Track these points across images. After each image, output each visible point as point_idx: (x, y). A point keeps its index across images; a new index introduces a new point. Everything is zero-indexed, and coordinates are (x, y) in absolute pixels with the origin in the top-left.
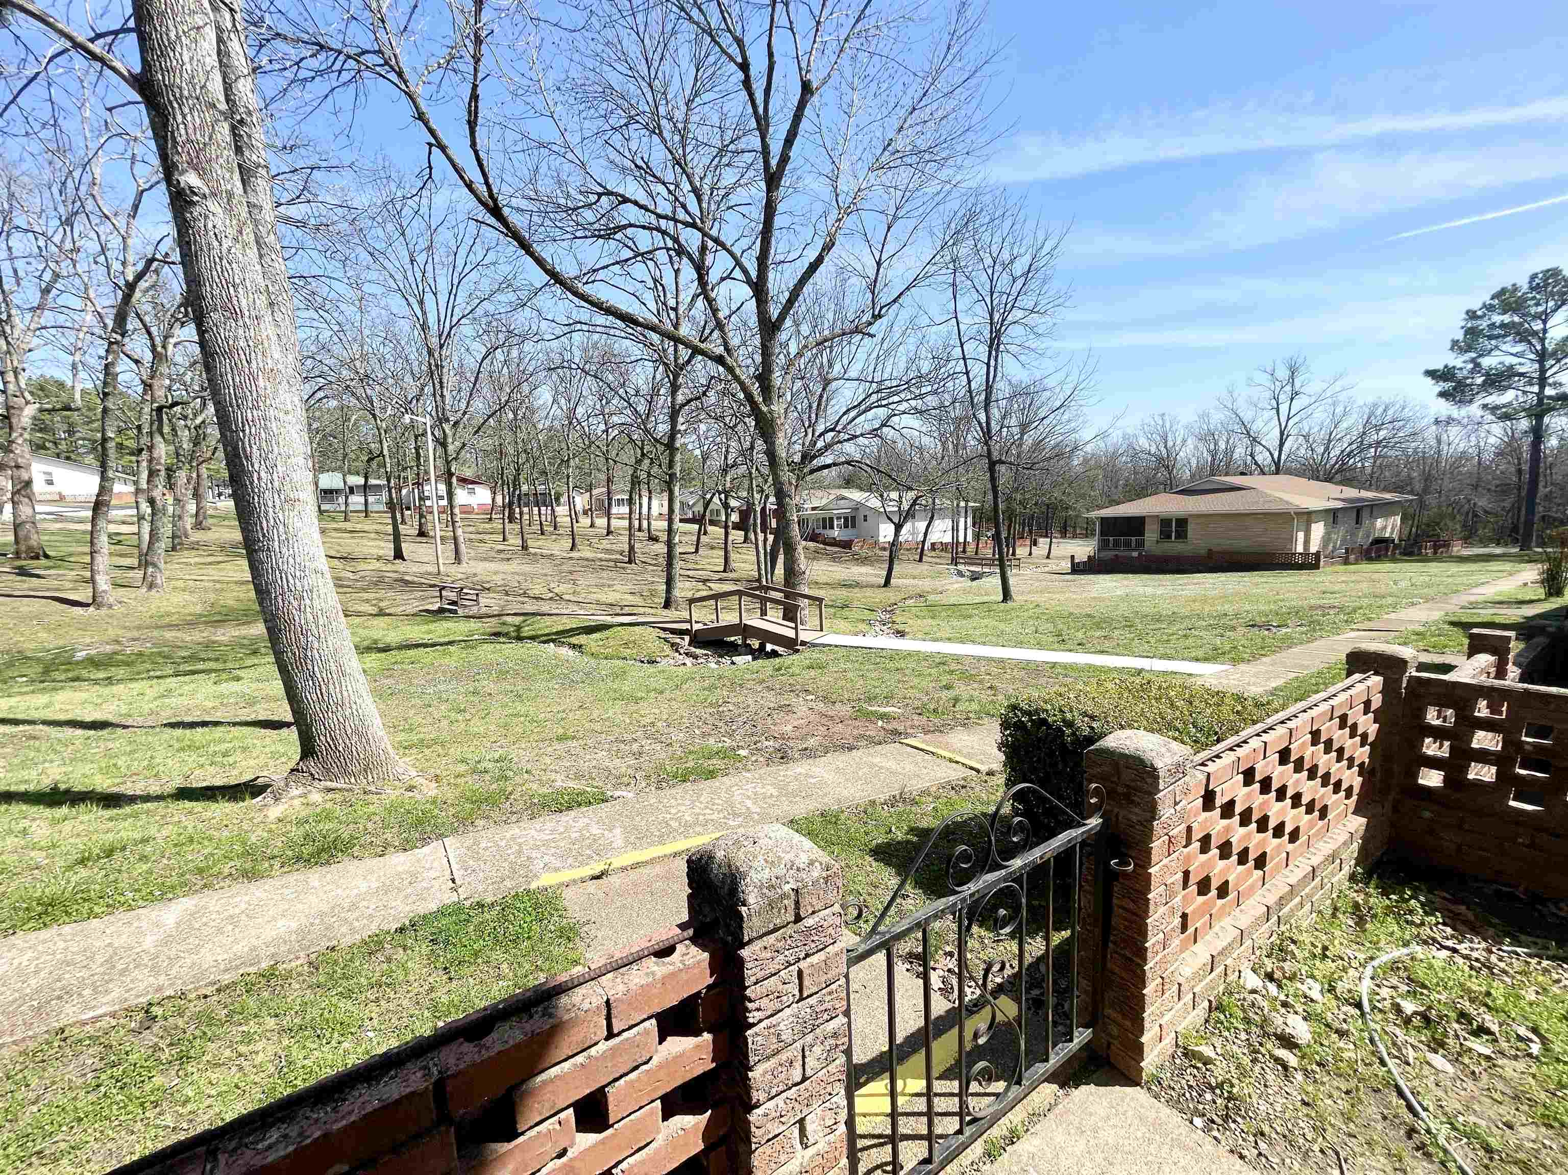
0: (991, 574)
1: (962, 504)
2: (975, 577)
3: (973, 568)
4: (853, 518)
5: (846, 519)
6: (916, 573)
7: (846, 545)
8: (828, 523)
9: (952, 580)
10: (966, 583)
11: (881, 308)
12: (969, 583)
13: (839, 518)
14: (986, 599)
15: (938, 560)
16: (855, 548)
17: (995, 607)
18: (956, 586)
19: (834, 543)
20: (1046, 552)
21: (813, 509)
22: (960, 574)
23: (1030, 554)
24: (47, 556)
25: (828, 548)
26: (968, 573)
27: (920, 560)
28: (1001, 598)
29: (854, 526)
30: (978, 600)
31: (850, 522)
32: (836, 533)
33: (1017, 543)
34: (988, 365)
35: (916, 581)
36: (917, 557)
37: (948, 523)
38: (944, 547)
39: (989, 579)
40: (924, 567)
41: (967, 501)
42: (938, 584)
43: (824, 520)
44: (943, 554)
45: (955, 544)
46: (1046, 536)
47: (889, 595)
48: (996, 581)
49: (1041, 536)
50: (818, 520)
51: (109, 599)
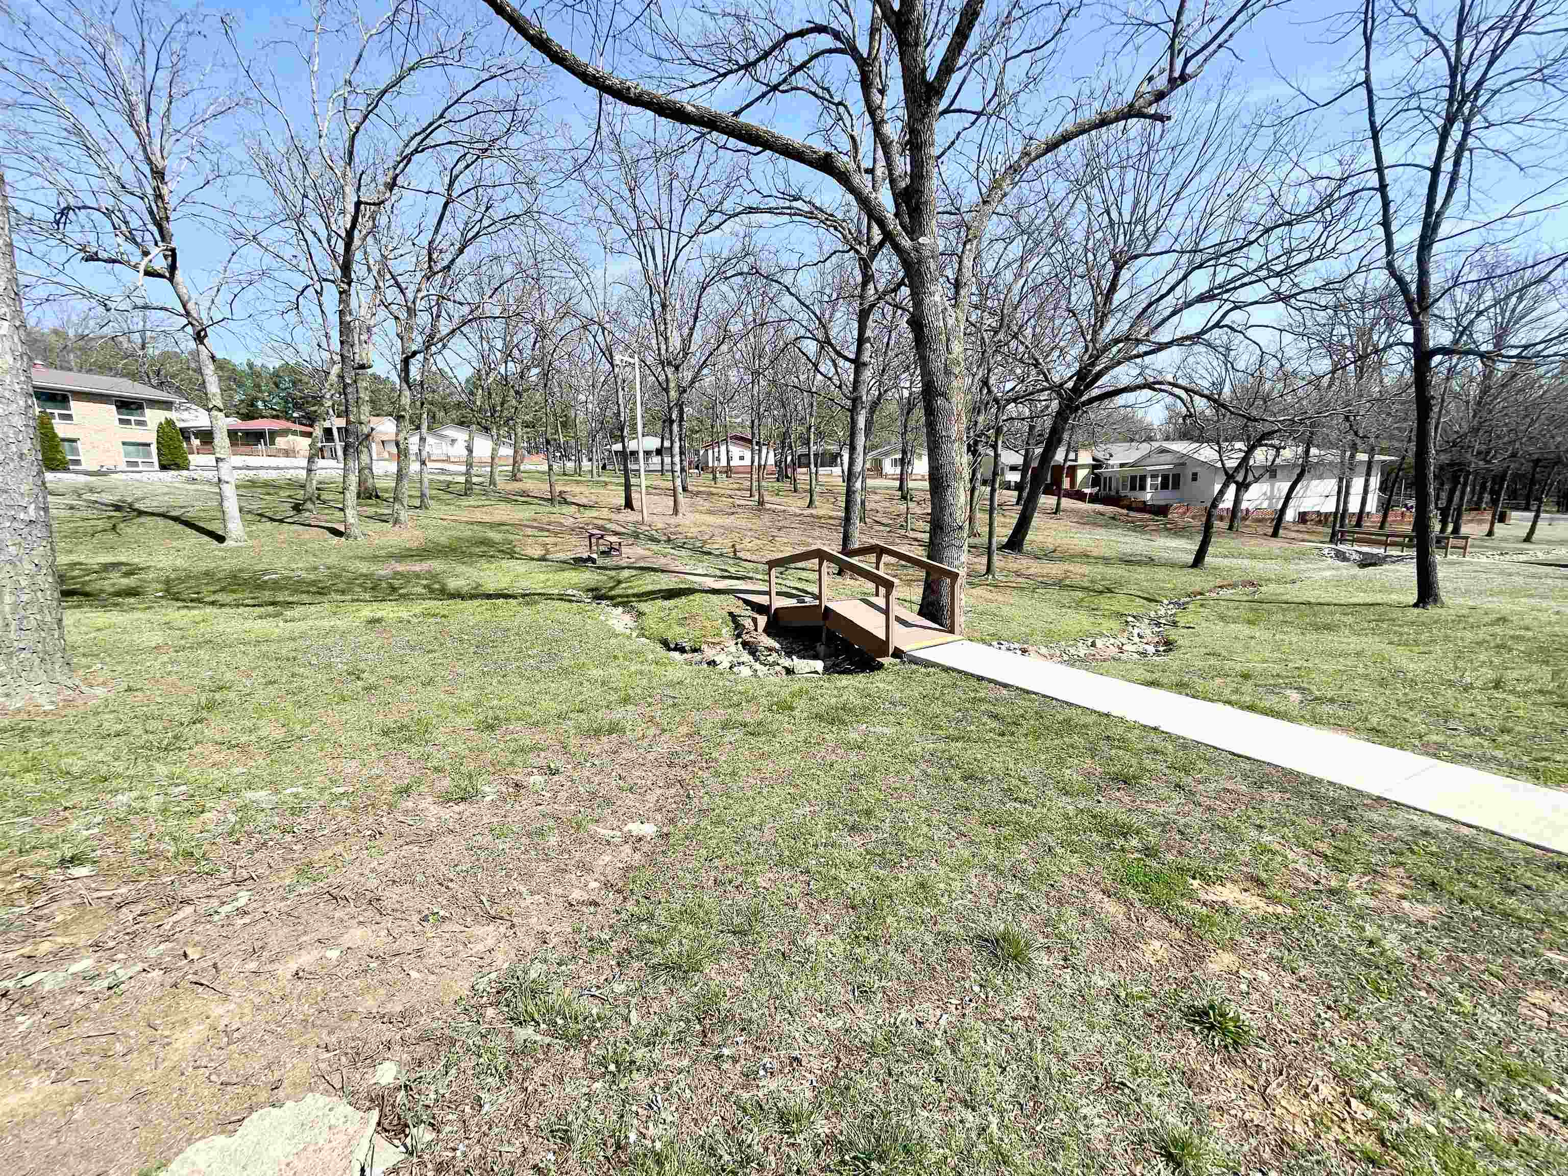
0: (1401, 559)
1: (1362, 457)
2: (1367, 562)
3: (1366, 549)
4: (1177, 478)
5: (1165, 478)
6: (1258, 550)
7: (1161, 511)
8: (1138, 483)
9: (1323, 565)
10: (1349, 570)
11: (1187, 61)
12: (1356, 570)
13: (1154, 476)
14: (1378, 598)
15: (1306, 537)
16: (1173, 515)
17: (1397, 614)
18: (1328, 574)
19: (1144, 508)
20: (1524, 533)
21: (1122, 465)
22: (1341, 556)
23: (1490, 533)
24: (377, 497)
25: (1132, 514)
26: (1355, 556)
27: (1275, 534)
28: (1413, 598)
29: (1176, 486)
30: (1361, 598)
31: (1170, 481)
32: (1148, 496)
33: (1465, 517)
34: (1435, 171)
35: (1254, 563)
36: (1270, 531)
37: (1331, 485)
38: (1322, 519)
39: (1399, 567)
40: (1275, 545)
41: (1371, 452)
42: (1291, 569)
43: (1133, 478)
44: (1320, 529)
45: (1341, 514)
46: (1527, 509)
47: (1196, 580)
48: (1409, 571)
49: (1517, 508)
50: (1124, 479)
51: (355, 531)
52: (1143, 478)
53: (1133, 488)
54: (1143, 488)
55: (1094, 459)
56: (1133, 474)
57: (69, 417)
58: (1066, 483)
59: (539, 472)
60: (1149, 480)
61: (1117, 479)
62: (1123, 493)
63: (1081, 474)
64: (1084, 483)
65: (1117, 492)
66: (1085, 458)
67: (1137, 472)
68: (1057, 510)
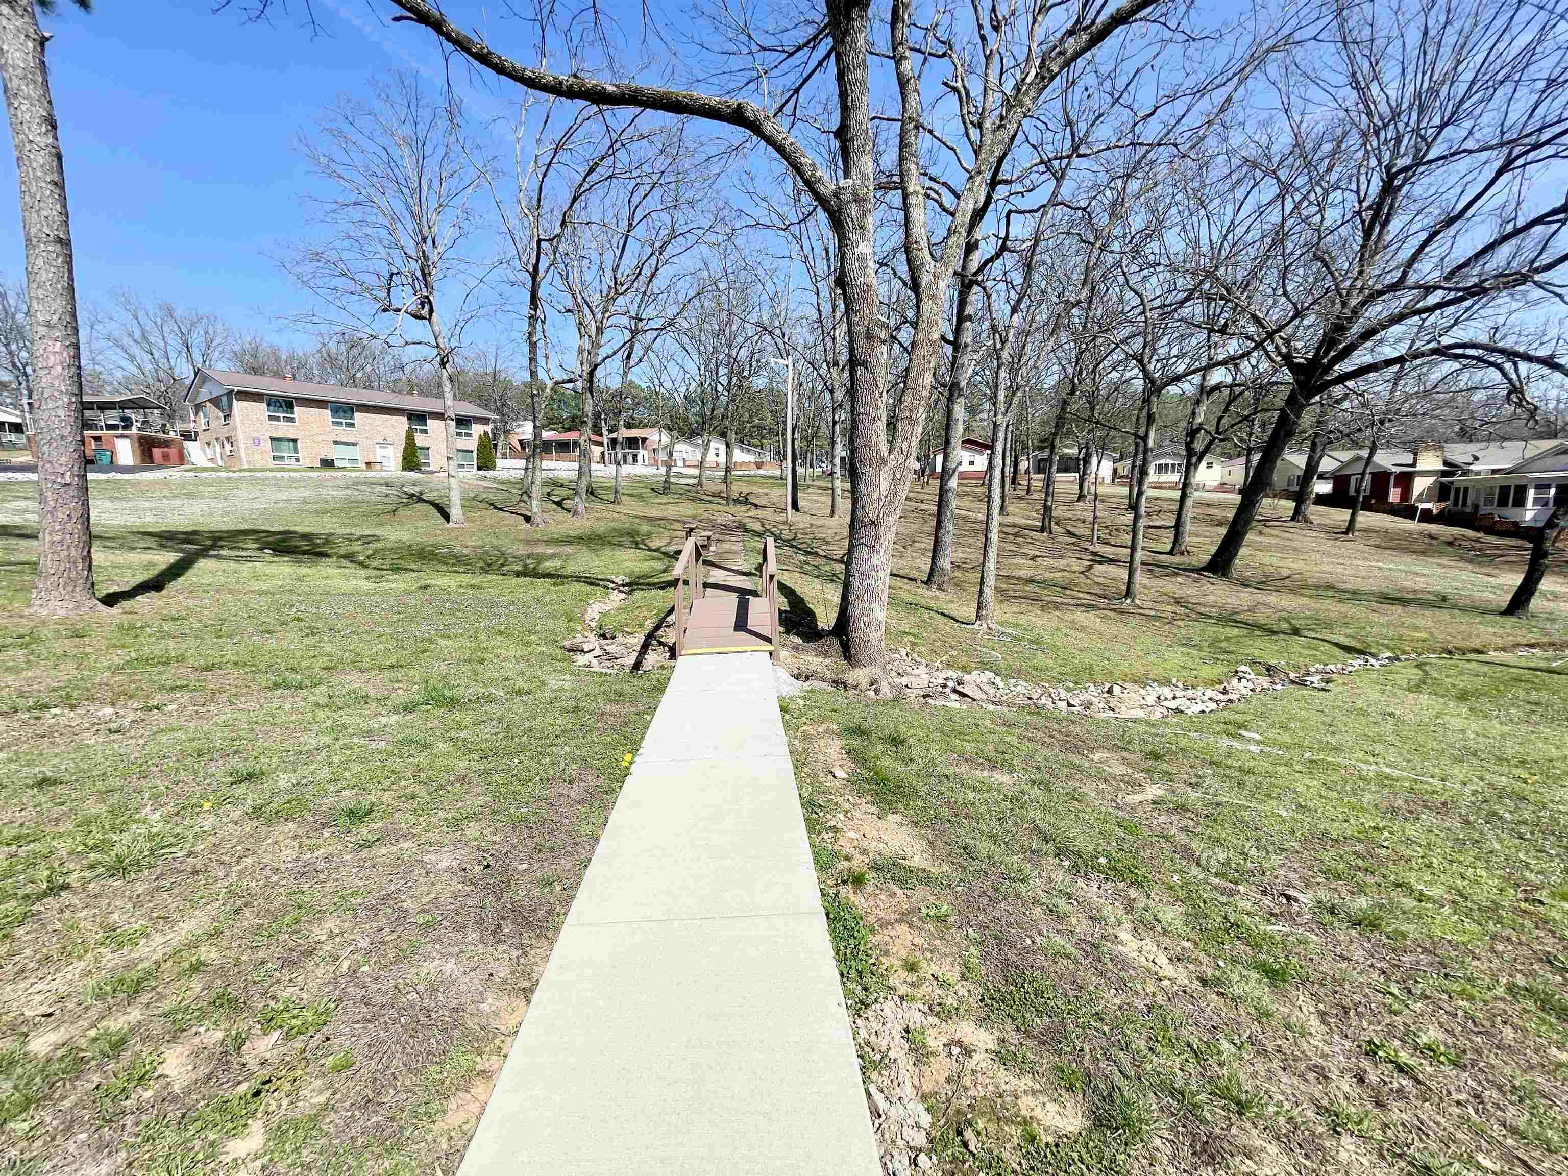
5: (1562, 489)
8: (1513, 496)
13: (1542, 487)
19: (1513, 530)
21: (1494, 472)
32: (1528, 515)
43: (1505, 489)
50: (1491, 491)
51: (537, 519)
52: (1521, 491)
53: (1503, 502)
54: (1520, 502)
55: (1446, 463)
56: (1505, 483)
57: (425, 431)
58: (1394, 495)
59: (771, 477)
60: (1531, 494)
61: (1478, 492)
62: (1484, 510)
63: (1420, 485)
64: (1427, 496)
65: (1476, 507)
66: (1430, 462)
67: (1513, 481)
68: (1350, 527)
